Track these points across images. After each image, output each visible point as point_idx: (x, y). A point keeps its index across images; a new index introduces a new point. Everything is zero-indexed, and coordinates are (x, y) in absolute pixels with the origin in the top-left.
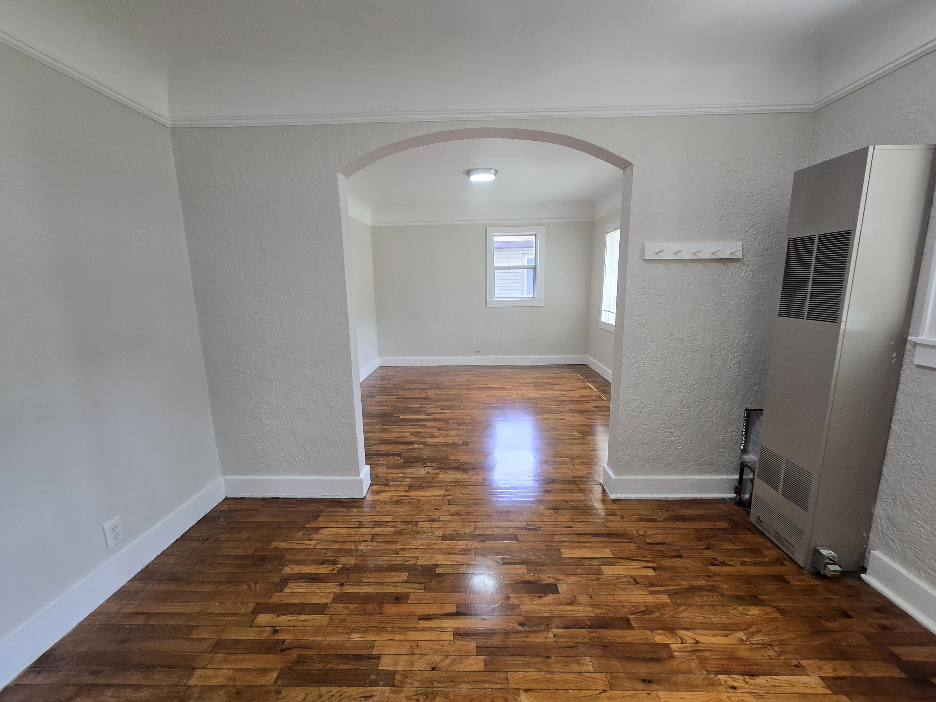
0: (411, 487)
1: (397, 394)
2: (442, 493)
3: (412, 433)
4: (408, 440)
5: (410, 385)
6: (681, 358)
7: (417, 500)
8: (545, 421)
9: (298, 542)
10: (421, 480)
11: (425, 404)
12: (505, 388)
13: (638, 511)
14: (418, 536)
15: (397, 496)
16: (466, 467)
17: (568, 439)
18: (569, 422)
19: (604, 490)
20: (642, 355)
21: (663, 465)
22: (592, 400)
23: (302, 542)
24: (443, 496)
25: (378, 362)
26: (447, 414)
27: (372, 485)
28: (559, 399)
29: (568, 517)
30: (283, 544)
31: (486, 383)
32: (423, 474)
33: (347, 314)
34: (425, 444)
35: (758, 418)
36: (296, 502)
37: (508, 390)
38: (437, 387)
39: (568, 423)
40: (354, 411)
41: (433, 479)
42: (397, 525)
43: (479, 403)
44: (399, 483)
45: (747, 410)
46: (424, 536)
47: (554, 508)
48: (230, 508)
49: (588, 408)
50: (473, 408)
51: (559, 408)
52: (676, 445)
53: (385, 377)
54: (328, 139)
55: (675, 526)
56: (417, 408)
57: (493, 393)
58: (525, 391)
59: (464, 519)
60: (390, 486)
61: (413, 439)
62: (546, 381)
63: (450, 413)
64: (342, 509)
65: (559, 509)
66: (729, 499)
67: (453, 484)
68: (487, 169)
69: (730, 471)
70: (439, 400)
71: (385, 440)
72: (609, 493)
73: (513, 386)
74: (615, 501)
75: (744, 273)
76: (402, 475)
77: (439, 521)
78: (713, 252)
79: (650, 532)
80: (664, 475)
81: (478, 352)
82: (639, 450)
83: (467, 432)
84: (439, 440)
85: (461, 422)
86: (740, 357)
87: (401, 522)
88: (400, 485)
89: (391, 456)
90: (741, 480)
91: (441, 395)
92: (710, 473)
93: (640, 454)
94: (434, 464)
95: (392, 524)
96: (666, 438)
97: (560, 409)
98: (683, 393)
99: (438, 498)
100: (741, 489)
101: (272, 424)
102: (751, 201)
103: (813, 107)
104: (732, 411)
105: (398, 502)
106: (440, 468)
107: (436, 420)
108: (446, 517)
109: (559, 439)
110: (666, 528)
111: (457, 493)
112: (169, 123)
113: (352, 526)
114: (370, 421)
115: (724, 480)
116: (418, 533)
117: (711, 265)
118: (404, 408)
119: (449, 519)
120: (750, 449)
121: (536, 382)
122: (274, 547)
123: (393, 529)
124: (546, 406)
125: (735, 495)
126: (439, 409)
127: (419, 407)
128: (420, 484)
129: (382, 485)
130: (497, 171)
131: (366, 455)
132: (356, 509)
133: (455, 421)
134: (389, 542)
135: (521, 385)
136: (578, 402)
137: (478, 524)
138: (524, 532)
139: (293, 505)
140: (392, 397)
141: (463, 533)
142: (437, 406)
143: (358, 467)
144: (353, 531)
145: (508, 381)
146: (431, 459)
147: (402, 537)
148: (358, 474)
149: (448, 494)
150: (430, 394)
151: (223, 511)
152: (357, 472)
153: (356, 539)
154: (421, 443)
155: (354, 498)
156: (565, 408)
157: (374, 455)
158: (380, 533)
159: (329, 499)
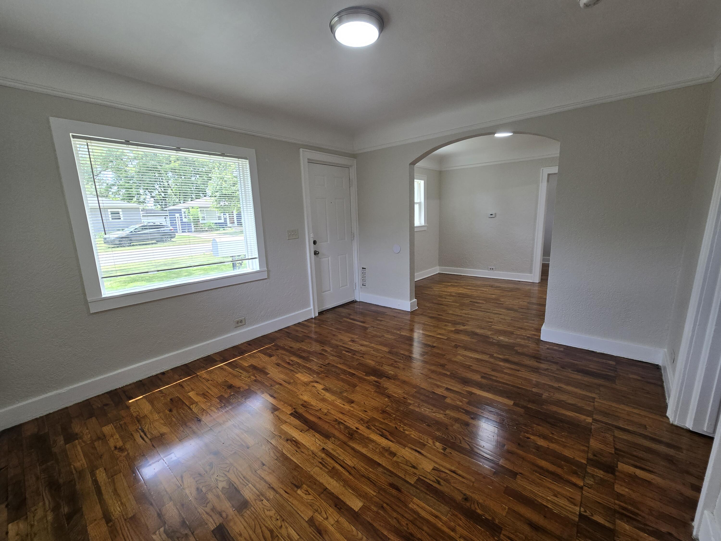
10: (504, 335)
32: (502, 337)
41: (496, 333)
61: (502, 364)
76: (516, 340)
88: (519, 335)
94: (491, 340)
154: (495, 358)
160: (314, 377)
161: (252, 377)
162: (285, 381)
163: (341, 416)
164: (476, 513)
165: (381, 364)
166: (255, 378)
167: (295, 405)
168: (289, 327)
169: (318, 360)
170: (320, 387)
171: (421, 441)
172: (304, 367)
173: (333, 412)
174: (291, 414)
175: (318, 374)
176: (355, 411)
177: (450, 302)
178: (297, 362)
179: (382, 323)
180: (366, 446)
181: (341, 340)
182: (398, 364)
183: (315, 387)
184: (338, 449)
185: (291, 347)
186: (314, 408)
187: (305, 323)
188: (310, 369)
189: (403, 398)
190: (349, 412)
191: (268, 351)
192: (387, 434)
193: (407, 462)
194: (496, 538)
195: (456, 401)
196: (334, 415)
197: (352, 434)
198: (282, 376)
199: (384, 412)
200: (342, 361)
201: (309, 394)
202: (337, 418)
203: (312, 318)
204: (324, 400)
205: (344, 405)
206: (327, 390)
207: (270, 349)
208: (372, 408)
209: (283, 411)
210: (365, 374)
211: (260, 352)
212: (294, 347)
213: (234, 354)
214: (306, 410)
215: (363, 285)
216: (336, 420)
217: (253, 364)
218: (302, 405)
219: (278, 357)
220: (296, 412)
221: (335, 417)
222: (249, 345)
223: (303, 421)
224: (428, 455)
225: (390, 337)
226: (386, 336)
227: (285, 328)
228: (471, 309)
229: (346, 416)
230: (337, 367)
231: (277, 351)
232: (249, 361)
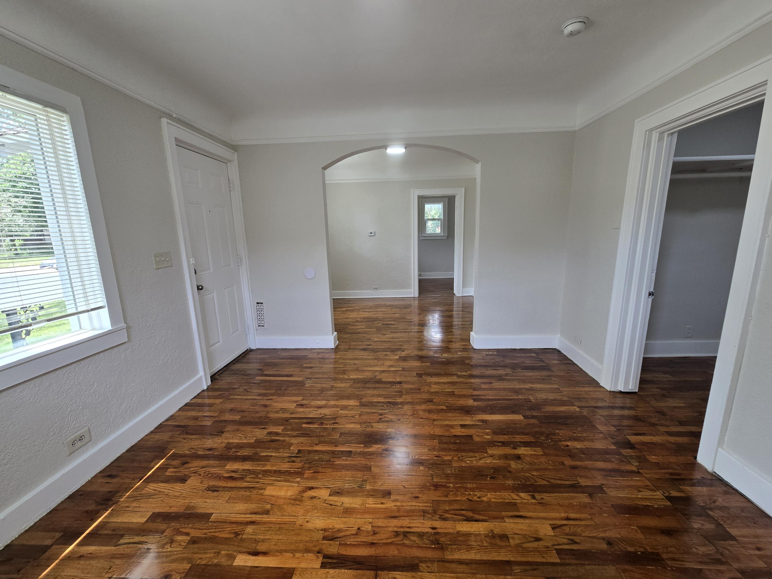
160: (298, 482)
161: (179, 538)
162: (255, 513)
163: (395, 522)
164: (629, 552)
165: (367, 423)
166: (188, 538)
167: (314, 546)
168: (172, 416)
169: (279, 453)
170: (324, 494)
171: (507, 501)
172: (266, 473)
173: (380, 523)
174: (323, 566)
175: (299, 474)
176: (404, 504)
177: (362, 328)
178: (243, 470)
179: (314, 370)
180: (469, 548)
181: (284, 410)
182: (386, 416)
183: (315, 497)
184: (446, 576)
185: (210, 449)
186: (349, 533)
187: (199, 401)
188: (279, 473)
189: (436, 456)
190: (399, 510)
191: (167, 474)
192: (470, 514)
193: (525, 537)
194: (668, 568)
195: (482, 436)
196: (387, 527)
197: (436, 540)
198: (241, 507)
199: (436, 486)
200: (316, 440)
201: (318, 514)
202: (396, 529)
203: (203, 391)
204: (348, 512)
205: (382, 503)
206: (338, 493)
207: (169, 468)
208: (419, 488)
209: (306, 569)
210: (363, 445)
211: (154, 482)
212: (215, 446)
213: (87, 512)
214: (340, 544)
215: (259, 326)
216: (397, 534)
217: (157, 510)
218: (324, 538)
219: (200, 475)
220: (325, 557)
221: (391, 529)
222: (110, 476)
223: (352, 565)
224: (530, 514)
225: (343, 385)
226: (336, 385)
227: (167, 420)
228: (391, 332)
229: (402, 518)
230: (316, 451)
231: (186, 466)
232: (141, 509)
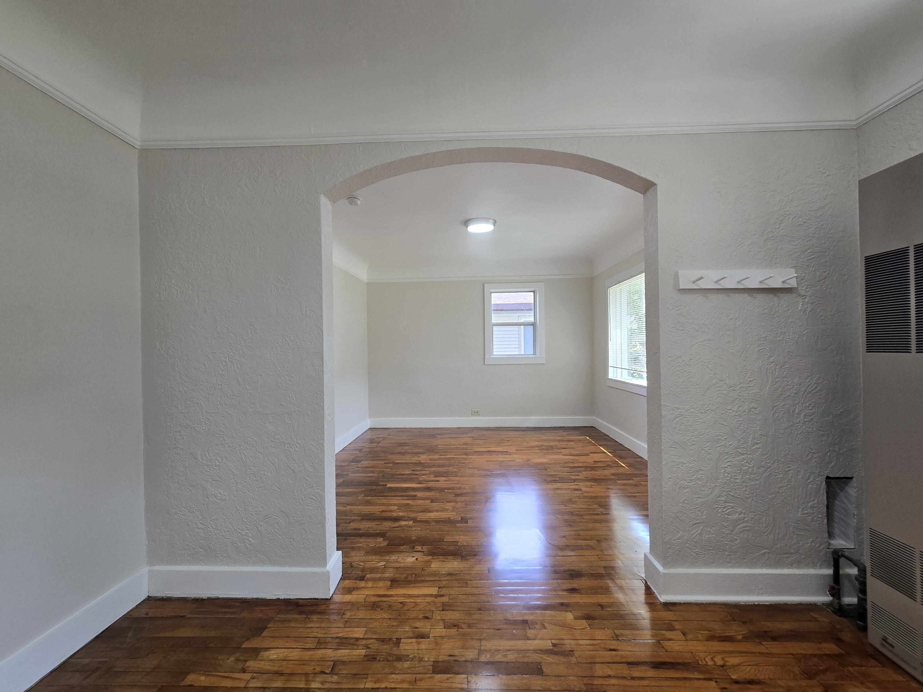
0: (394, 582)
1: (386, 458)
2: (434, 591)
3: (400, 506)
4: (394, 514)
5: (401, 448)
6: (735, 409)
7: (401, 603)
8: (558, 492)
9: (226, 674)
10: (408, 572)
11: (417, 470)
12: (507, 452)
13: (704, 623)
14: (399, 665)
15: (374, 595)
16: (466, 553)
17: (588, 515)
18: (586, 492)
19: (648, 589)
20: (686, 405)
21: (727, 553)
22: (608, 466)
23: (231, 675)
24: (436, 596)
25: (368, 423)
26: (442, 482)
27: (343, 579)
28: (569, 465)
29: (609, 633)
30: (203, 678)
31: (485, 446)
32: (410, 563)
33: (323, 355)
34: (415, 520)
35: (842, 489)
36: (238, 604)
37: (510, 455)
38: (431, 450)
39: (586, 494)
40: (324, 478)
41: (423, 569)
42: (371, 644)
43: (479, 469)
44: (378, 576)
45: (828, 478)
46: (406, 665)
47: (588, 617)
48: (147, 614)
49: (605, 476)
50: (472, 476)
51: (571, 475)
52: (741, 526)
53: (374, 439)
54: (312, 161)
55: (762, 649)
56: (408, 474)
57: (494, 457)
58: (529, 455)
59: (464, 635)
60: (368, 580)
61: (401, 514)
62: (552, 444)
63: (446, 481)
64: (298, 616)
65: (594, 618)
66: (823, 604)
67: (448, 578)
68: (485, 219)
69: (817, 562)
70: (434, 466)
71: (367, 515)
72: (656, 593)
73: (517, 450)
74: (668, 606)
75: (801, 306)
76: (384, 563)
77: (429, 638)
78: (761, 279)
79: (733, 660)
80: (729, 567)
81: (476, 413)
82: (693, 532)
83: (466, 504)
84: (432, 515)
85: (458, 492)
86: (810, 408)
87: (377, 639)
88: (380, 579)
89: (370, 536)
90: (837, 577)
91: (436, 460)
92: (791, 565)
93: (694, 537)
94: (425, 549)
95: (364, 642)
96: (726, 516)
97: (573, 477)
98: (743, 454)
99: (429, 599)
100: (839, 590)
101: (219, 495)
102: (798, 223)
103: (854, 123)
104: (808, 480)
105: (374, 606)
106: (432, 554)
107: (429, 489)
108: (440, 631)
109: (577, 515)
110: (752, 653)
111: (453, 592)
112: (138, 144)
113: (307, 646)
114: (352, 490)
115: (812, 576)
116: (399, 658)
117: (761, 297)
118: (392, 474)
119: (443, 634)
120: (836, 531)
121: (542, 446)
122: (189, 683)
123: (363, 652)
124: (556, 473)
125: (831, 598)
126: (432, 476)
127: (411, 474)
128: (407, 578)
129: (356, 579)
130: (496, 221)
131: (338, 535)
132: (318, 616)
133: (451, 491)
134: (355, 674)
135: (526, 448)
136: (593, 468)
137: (484, 643)
138: (550, 659)
139: (233, 610)
140: (380, 462)
141: (463, 659)
142: (431, 473)
143: (326, 554)
144: (307, 655)
145: (510, 444)
146: (422, 541)
147: (377, 666)
148: (325, 564)
149: (442, 593)
150: (424, 458)
151: (137, 619)
152: (323, 560)
153: (309, 669)
154: (410, 519)
155: (317, 599)
156: (579, 475)
157: (351, 535)
158: (345, 659)
159: (284, 599)
